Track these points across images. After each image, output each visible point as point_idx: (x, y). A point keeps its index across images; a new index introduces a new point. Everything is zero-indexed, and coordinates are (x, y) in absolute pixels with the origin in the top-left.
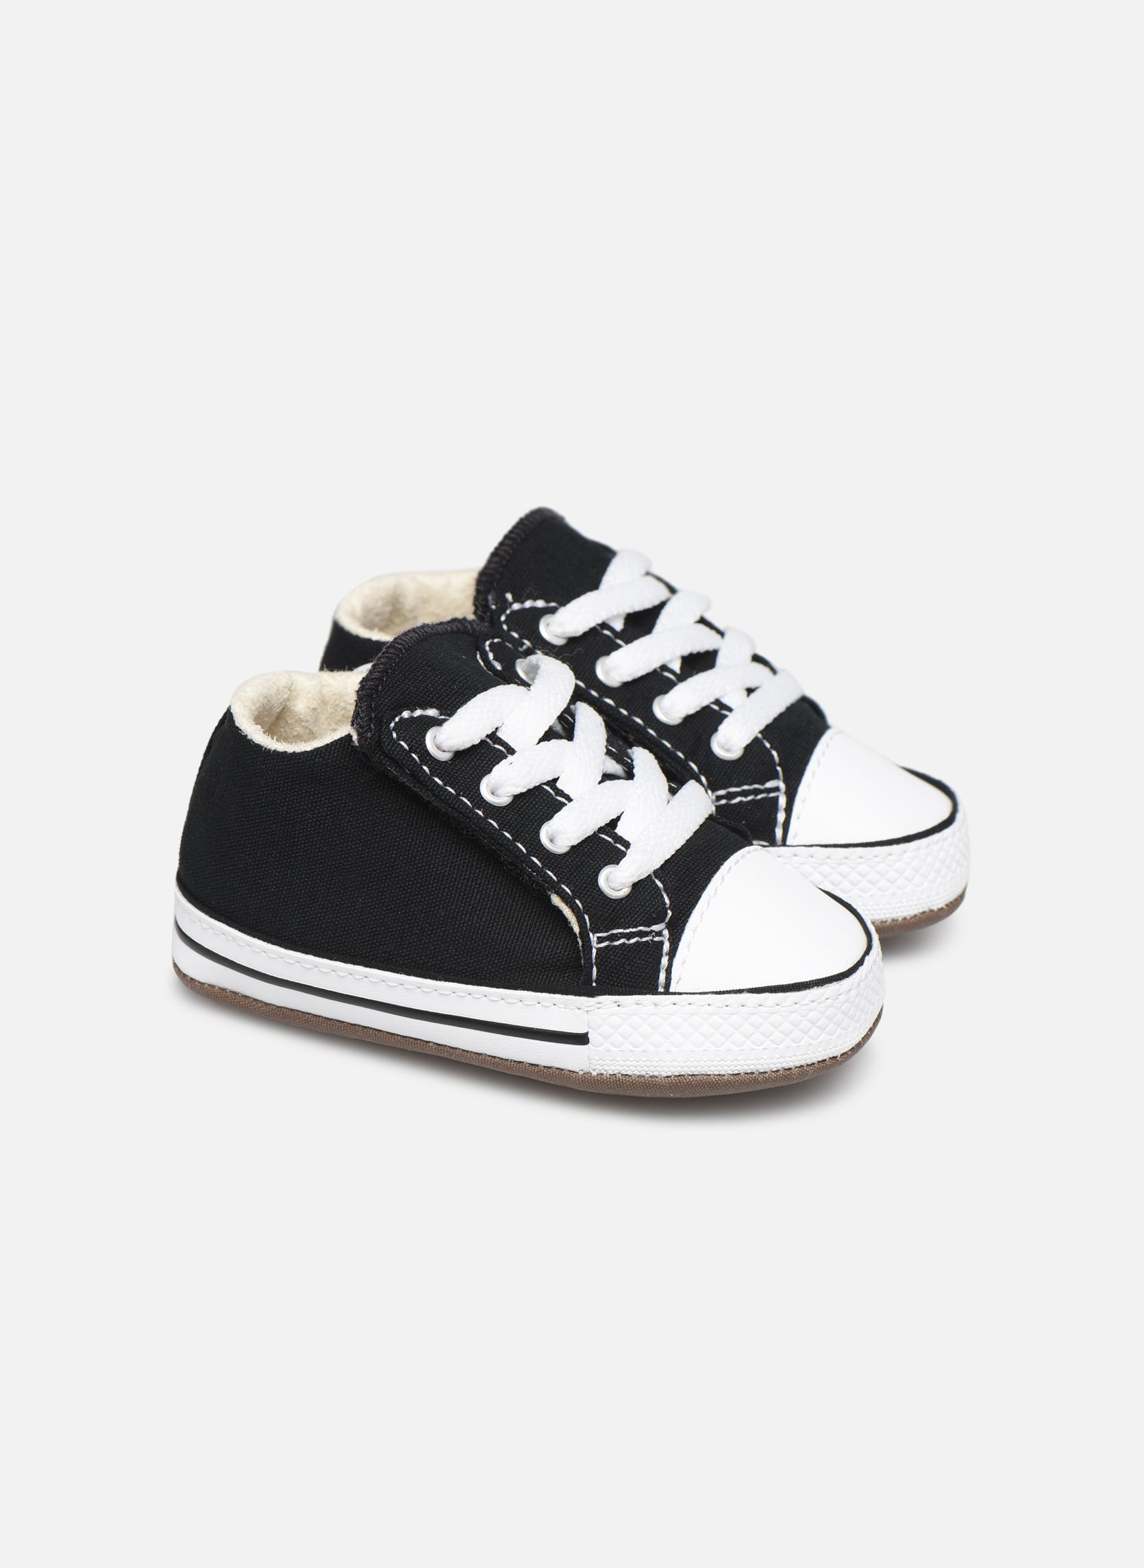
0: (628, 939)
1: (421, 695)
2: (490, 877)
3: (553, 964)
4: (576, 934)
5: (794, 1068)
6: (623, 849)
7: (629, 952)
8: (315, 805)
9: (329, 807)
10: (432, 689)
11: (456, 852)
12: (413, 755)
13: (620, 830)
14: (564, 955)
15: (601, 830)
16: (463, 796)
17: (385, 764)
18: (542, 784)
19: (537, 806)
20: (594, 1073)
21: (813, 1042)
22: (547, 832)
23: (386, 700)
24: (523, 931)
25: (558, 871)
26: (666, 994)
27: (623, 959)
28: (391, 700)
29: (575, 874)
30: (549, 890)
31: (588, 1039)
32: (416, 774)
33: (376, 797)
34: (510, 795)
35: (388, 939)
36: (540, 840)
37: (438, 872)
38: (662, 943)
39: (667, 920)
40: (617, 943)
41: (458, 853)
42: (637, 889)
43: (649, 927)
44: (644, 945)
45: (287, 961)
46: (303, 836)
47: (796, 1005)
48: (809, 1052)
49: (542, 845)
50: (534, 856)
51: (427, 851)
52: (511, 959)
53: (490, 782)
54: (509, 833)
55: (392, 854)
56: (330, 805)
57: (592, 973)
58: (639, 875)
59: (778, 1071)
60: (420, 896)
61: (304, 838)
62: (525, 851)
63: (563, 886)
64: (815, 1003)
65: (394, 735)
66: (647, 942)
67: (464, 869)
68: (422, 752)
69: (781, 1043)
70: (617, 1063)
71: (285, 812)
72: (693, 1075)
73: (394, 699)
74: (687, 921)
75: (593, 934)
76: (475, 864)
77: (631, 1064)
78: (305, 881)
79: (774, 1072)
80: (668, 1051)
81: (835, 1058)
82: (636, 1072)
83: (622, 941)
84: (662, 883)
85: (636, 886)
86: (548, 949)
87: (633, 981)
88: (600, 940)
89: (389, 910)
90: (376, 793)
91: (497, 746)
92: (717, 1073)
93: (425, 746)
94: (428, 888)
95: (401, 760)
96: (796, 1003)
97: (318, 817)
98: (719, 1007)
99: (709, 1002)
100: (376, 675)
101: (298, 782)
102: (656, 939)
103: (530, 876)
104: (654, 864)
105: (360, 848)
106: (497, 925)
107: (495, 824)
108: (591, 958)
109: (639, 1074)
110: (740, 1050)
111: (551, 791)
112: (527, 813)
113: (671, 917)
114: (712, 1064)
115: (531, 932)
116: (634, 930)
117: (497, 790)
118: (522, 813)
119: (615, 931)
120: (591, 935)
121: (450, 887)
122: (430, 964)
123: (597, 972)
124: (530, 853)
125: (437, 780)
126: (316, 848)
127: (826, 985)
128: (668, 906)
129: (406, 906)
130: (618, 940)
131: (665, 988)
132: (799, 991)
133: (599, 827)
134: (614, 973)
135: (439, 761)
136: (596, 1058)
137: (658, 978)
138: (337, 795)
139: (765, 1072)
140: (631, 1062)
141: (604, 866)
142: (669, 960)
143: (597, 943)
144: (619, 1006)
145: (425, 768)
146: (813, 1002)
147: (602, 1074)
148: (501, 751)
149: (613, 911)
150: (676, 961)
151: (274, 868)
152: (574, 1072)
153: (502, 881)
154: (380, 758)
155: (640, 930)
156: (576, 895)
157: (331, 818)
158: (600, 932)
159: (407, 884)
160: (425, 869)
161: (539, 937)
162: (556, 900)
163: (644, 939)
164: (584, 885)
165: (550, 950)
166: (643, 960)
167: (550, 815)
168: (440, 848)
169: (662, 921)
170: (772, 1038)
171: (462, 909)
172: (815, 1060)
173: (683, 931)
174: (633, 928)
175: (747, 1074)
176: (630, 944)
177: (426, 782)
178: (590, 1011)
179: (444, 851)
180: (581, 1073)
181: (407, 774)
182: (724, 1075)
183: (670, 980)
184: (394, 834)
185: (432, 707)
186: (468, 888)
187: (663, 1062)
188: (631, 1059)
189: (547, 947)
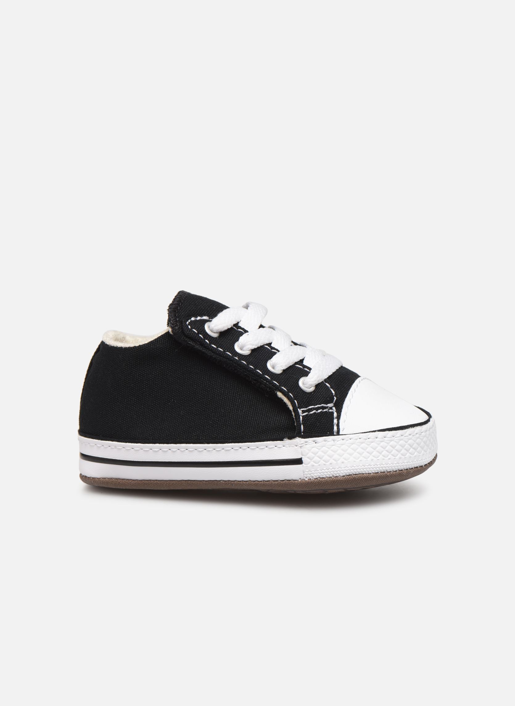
0: (317, 411)
1: (199, 311)
2: (244, 390)
3: (281, 428)
4: (291, 411)
5: (403, 469)
6: (308, 370)
7: (318, 416)
8: (152, 370)
9: (159, 370)
10: (203, 308)
11: (226, 381)
12: (200, 335)
13: (305, 363)
14: (285, 423)
15: (296, 363)
16: (227, 352)
17: (187, 341)
18: (264, 345)
19: (263, 354)
20: (306, 479)
21: (412, 456)
22: (270, 364)
23: (183, 314)
24: (264, 414)
25: (279, 381)
26: (338, 435)
27: (316, 420)
28: (185, 313)
29: (287, 382)
30: (276, 390)
31: (302, 461)
32: (203, 344)
33: (183, 360)
34: (249, 349)
35: (196, 429)
36: (268, 368)
37: (218, 392)
38: (333, 413)
39: (334, 402)
40: (311, 413)
41: (227, 381)
42: (318, 387)
43: (327, 404)
44: (325, 413)
45: (145, 449)
46: (148, 387)
47: (402, 437)
48: (410, 461)
49: (269, 370)
50: (266, 375)
51: (212, 382)
52: (259, 428)
53: (239, 344)
54: (252, 366)
55: (194, 386)
56: (160, 369)
57: (301, 428)
58: (318, 381)
59: (396, 471)
60: (210, 405)
61: (148, 388)
62: (261, 373)
63: (282, 387)
64: (411, 436)
65: (189, 327)
66: (326, 411)
67: (231, 389)
68: (204, 333)
69: (397, 456)
70: (318, 472)
71: (137, 376)
72: (356, 474)
73: (186, 313)
74: (343, 404)
75: (300, 409)
76: (236, 385)
77: (325, 471)
78: (151, 409)
79: (394, 471)
80: (343, 463)
81: (422, 466)
82: (328, 476)
83: (314, 411)
84: (329, 384)
85: (317, 386)
86: (277, 421)
87: (321, 430)
88: (303, 412)
89: (196, 414)
90: (183, 358)
91: (239, 330)
92: (367, 472)
93: (205, 331)
94: (214, 400)
95: (194, 338)
96: (402, 436)
97: (154, 376)
98: (365, 439)
99: (359, 437)
100: (176, 302)
101: (143, 360)
102: (330, 411)
103: (265, 385)
104: (324, 376)
105: (178, 387)
106: (251, 413)
107: (245, 363)
108: (300, 421)
109: (329, 476)
110: (378, 460)
111: (269, 348)
112: (259, 358)
113: (336, 400)
114: (365, 467)
115: (268, 414)
116: (319, 406)
117: (243, 348)
118: (257, 358)
119: (310, 407)
120: (299, 410)
121: (225, 398)
122: (219, 437)
123: (303, 428)
124: (264, 374)
125: (213, 345)
126: (155, 392)
127: (416, 427)
128: (334, 395)
129: (204, 411)
130: (312, 411)
131: (337, 433)
132: (403, 430)
133: (295, 362)
134: (312, 427)
135: (213, 337)
136: (307, 470)
137: (334, 429)
138: (163, 363)
139: (390, 472)
140: (325, 470)
141: (301, 378)
142: (337, 420)
143: (302, 414)
144: (316, 443)
145: (206, 341)
146: (410, 435)
147: (311, 479)
148: (242, 332)
149: (308, 398)
150: (341, 421)
151: (134, 406)
152: (296, 480)
153: (250, 392)
154: (184, 338)
155: (322, 406)
156: (289, 391)
157: (161, 375)
158: (303, 408)
159: (203, 400)
160: (211, 391)
161: (272, 416)
162: (280, 394)
163: (325, 410)
164: (293, 387)
165: (278, 421)
166: (325, 420)
167: (270, 357)
168: (218, 380)
169: (332, 402)
170: (392, 453)
171: (232, 408)
172: (413, 466)
173: (342, 408)
174: (319, 405)
175: (382, 472)
176: (318, 413)
177: (208, 347)
178: (302, 446)
179: (220, 381)
180: (300, 480)
181: (198, 344)
182: (371, 474)
183: (339, 429)
184: (194, 377)
185: (205, 316)
186: (234, 397)
187: (340, 468)
188: (324, 469)
189: (277, 420)
